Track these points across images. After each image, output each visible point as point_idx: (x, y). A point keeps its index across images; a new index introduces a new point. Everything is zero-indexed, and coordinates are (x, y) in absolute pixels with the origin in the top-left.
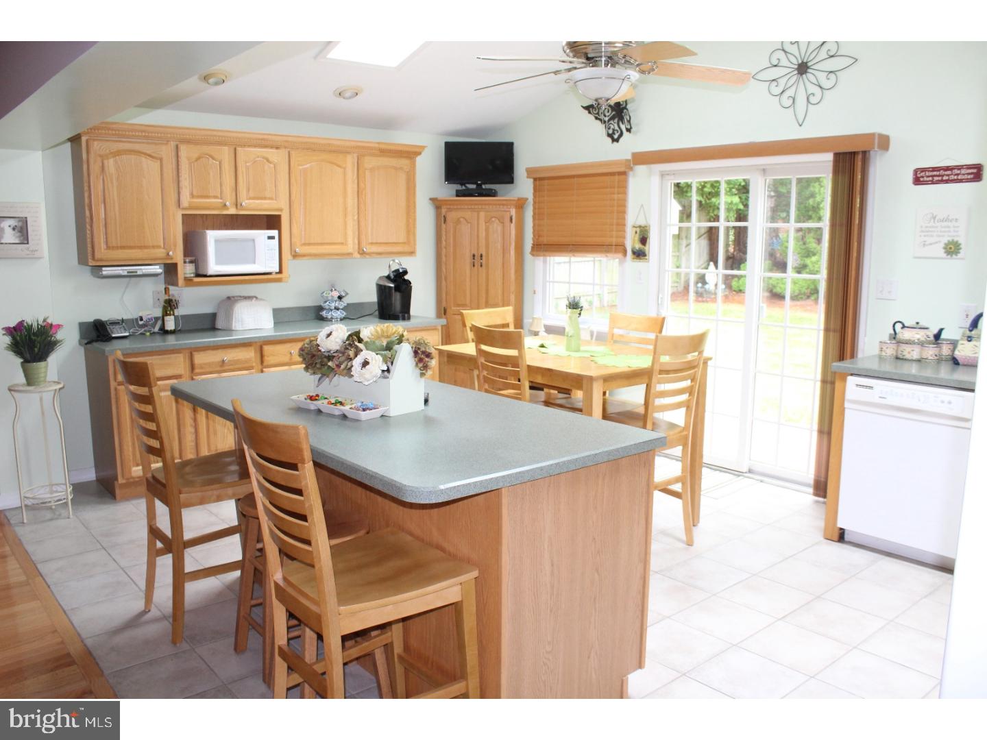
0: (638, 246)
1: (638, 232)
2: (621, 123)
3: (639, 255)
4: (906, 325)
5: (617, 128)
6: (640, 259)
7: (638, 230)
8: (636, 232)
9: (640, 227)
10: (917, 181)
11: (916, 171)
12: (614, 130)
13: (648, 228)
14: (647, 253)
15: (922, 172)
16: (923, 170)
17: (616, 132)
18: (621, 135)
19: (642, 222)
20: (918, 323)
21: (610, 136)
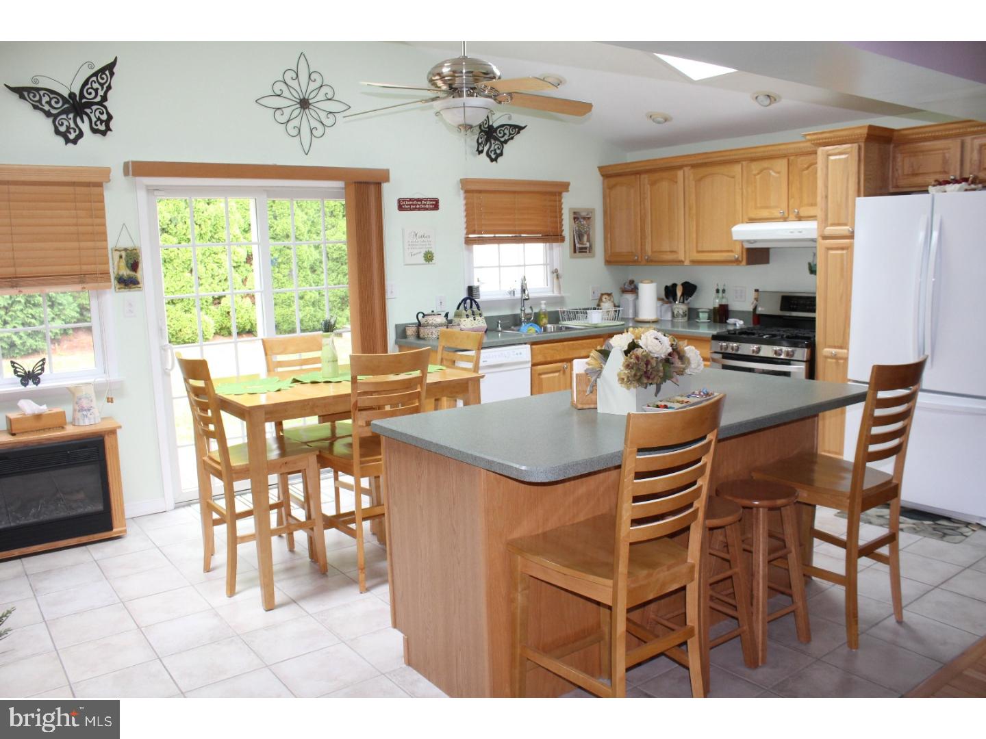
0: (126, 272)
1: (124, 256)
2: (78, 120)
3: (128, 282)
4: (425, 313)
5: (72, 125)
6: (130, 288)
7: (124, 254)
8: (121, 257)
9: (126, 250)
10: (401, 208)
11: (399, 201)
12: (68, 128)
13: (138, 251)
14: (140, 280)
15: (403, 201)
16: (404, 200)
17: (72, 131)
18: (81, 135)
19: (126, 243)
20: (433, 311)
21: (64, 135)
